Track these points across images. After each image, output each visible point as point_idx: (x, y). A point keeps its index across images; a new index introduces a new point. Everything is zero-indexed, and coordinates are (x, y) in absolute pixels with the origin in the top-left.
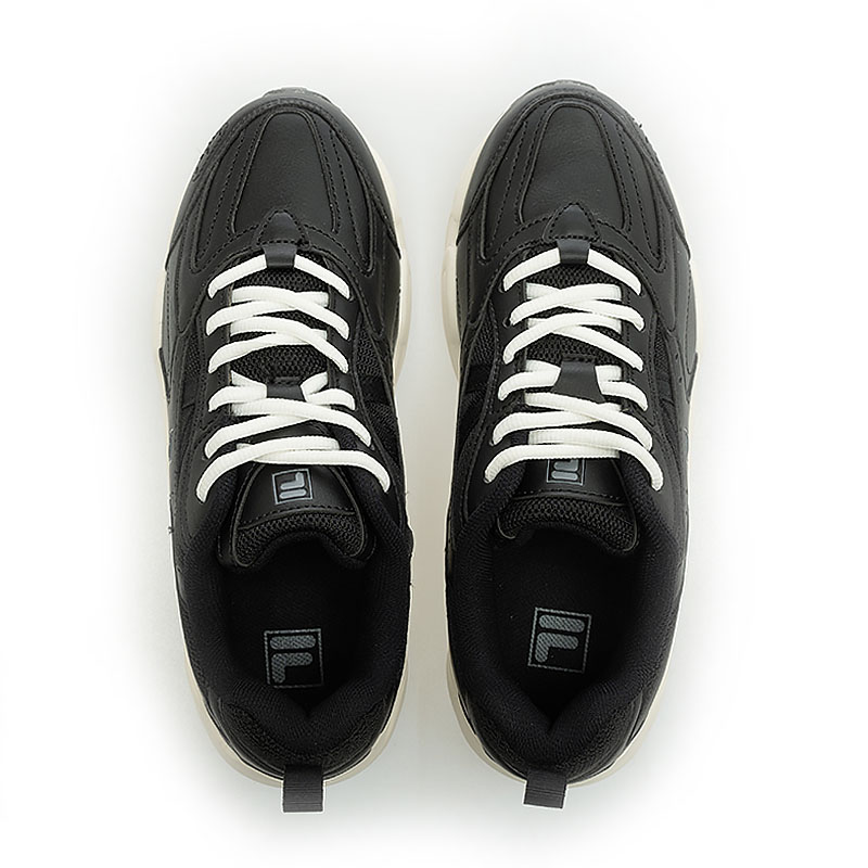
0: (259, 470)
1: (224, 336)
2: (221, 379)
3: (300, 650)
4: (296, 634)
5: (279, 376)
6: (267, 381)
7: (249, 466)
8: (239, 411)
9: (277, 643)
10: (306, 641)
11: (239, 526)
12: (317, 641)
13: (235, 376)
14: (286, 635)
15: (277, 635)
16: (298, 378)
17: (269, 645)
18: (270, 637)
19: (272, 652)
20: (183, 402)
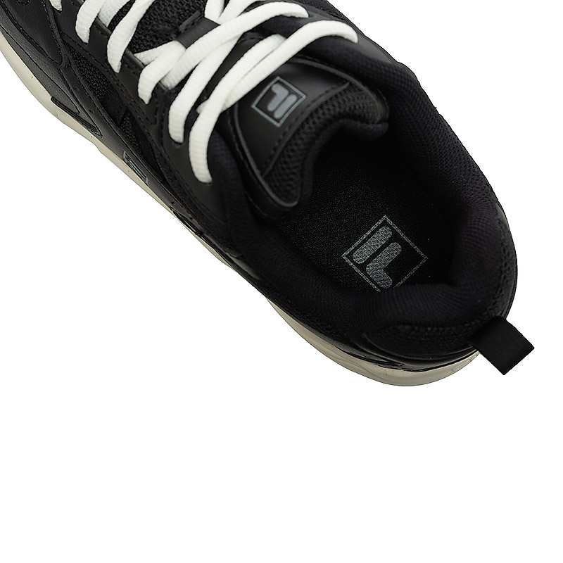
0: (236, 113)
1: (101, 32)
2: (132, 68)
3: (383, 247)
4: (369, 237)
5: (180, 24)
6: (173, 36)
7: (225, 117)
8: (171, 82)
9: (359, 257)
10: (383, 235)
11: (262, 174)
12: (390, 226)
13: (142, 56)
14: (361, 244)
15: (354, 251)
16: (197, 13)
17: (354, 263)
18: (350, 256)
19: (362, 267)
20: (115, 121)
